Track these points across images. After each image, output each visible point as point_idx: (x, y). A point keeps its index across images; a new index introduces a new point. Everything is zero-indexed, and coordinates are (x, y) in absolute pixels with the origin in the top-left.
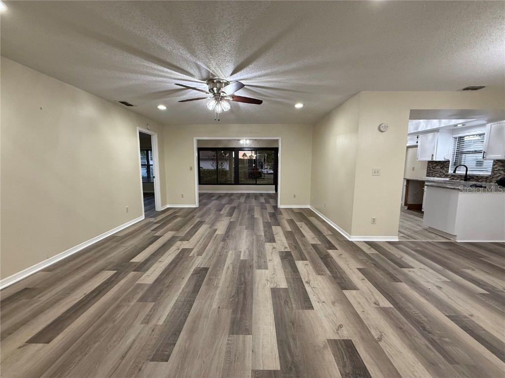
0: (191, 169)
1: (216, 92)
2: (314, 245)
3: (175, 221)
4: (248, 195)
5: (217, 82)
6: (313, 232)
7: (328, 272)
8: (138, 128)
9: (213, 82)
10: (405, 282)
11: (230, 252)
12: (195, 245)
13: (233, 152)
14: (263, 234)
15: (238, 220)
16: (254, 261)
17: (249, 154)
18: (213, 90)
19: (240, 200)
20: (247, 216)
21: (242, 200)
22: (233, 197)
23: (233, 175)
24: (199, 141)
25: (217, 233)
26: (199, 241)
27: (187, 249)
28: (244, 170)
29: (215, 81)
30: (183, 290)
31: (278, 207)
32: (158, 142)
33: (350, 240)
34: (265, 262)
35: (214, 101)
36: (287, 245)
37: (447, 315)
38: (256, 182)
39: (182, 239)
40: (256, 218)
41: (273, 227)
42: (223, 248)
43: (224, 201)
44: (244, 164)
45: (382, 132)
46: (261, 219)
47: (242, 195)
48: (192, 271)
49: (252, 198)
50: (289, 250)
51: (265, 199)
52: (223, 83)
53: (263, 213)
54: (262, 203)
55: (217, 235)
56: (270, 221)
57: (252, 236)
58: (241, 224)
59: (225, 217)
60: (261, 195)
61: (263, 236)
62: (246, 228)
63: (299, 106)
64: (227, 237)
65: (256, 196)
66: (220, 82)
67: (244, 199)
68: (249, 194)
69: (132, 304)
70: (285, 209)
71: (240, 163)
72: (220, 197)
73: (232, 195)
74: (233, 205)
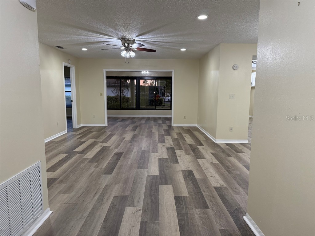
0: (101, 94)
1: (126, 45)
2: (190, 145)
3: (92, 134)
4: (148, 119)
5: (127, 40)
6: (192, 139)
7: (193, 154)
8: (63, 63)
9: (125, 40)
10: (234, 157)
11: (135, 147)
12: (112, 145)
13: (135, 80)
14: (158, 140)
15: (140, 133)
16: (150, 151)
17: (149, 82)
18: (125, 45)
19: (141, 122)
20: (146, 131)
21: (143, 122)
22: (134, 120)
23: (135, 101)
24: (107, 72)
25: (125, 139)
26: (114, 143)
27: (107, 146)
28: (145, 97)
29: (126, 39)
30: (111, 159)
31: (172, 126)
32: (75, 73)
33: (215, 142)
34: (157, 151)
35: (125, 51)
36: (172, 144)
37: (244, 165)
38: (155, 108)
39: (102, 142)
40: (154, 132)
41: (165, 137)
42: (130, 146)
43: (127, 123)
44: (145, 92)
45: (235, 70)
46: (157, 132)
47: (143, 118)
48: (113, 154)
49: (151, 121)
50: (173, 146)
51: (162, 121)
52: (130, 40)
53: (159, 129)
54: (159, 123)
55: (125, 140)
56: (163, 134)
57: (150, 140)
58: (142, 135)
59: (130, 132)
60: (160, 118)
61: (158, 141)
62: (146, 137)
63: (183, 50)
64: (133, 141)
65: (155, 119)
66: (129, 40)
67: (145, 121)
68: (149, 117)
69: (86, 163)
70: (177, 127)
71: (141, 91)
72: (124, 119)
73: (134, 118)
74: (135, 125)
